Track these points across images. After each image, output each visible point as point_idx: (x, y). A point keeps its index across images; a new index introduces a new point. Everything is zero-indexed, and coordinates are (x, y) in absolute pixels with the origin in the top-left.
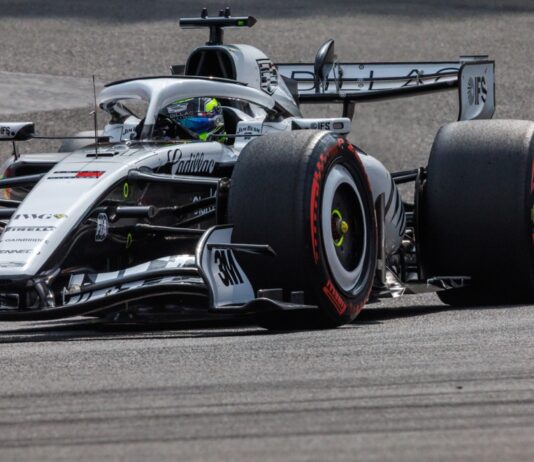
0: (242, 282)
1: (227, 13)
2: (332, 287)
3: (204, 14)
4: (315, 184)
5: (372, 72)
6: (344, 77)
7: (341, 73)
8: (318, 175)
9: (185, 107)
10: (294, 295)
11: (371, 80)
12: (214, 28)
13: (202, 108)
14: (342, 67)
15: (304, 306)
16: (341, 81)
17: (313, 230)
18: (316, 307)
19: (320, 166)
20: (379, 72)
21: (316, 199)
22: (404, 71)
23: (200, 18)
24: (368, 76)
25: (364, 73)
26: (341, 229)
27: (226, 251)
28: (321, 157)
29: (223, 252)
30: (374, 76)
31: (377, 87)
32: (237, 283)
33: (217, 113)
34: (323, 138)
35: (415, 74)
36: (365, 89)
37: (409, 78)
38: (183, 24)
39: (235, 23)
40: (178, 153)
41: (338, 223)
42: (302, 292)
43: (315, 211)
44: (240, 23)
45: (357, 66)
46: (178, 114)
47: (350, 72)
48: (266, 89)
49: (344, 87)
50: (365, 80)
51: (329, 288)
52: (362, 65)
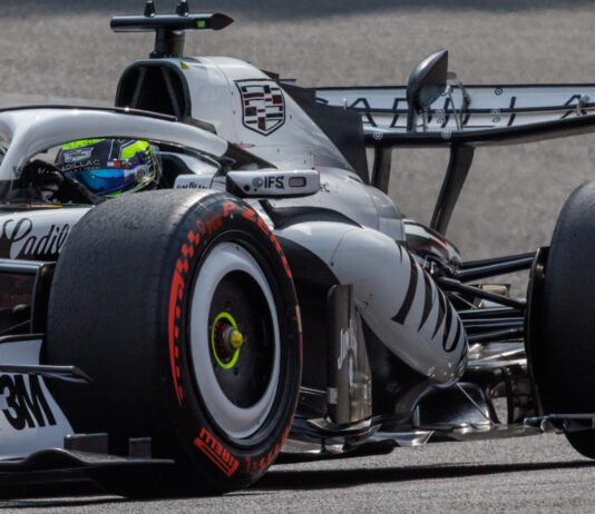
0: (52, 422)
1: (182, 9)
2: (210, 436)
3: (149, 9)
4: (177, 280)
5: (514, 99)
6: (471, 107)
7: (467, 101)
8: (182, 266)
9: (88, 154)
10: (133, 443)
11: (512, 111)
12: (162, 31)
13: (116, 154)
14: (470, 92)
15: (150, 460)
16: (467, 112)
17: (174, 352)
18: (171, 461)
19: (186, 250)
20: (525, 99)
21: (179, 303)
22: (559, 98)
23: (142, 17)
24: (507, 106)
25: (503, 101)
26: (231, 345)
27: (26, 377)
28: (191, 236)
29: (19, 379)
30: (516, 106)
31: (520, 122)
32: (42, 424)
33: (142, 162)
34: (203, 200)
35: (576, 102)
36: (503, 123)
37: (568, 108)
38: (115, 25)
39: (193, 24)
40: (25, 225)
41: (225, 335)
42: (149, 439)
43: (177, 322)
44: (202, 24)
45: (494, 90)
46: (78, 164)
47: (481, 100)
48: (255, 126)
49: (470, 123)
50: (502, 111)
51: (204, 439)
52: (499, 88)
